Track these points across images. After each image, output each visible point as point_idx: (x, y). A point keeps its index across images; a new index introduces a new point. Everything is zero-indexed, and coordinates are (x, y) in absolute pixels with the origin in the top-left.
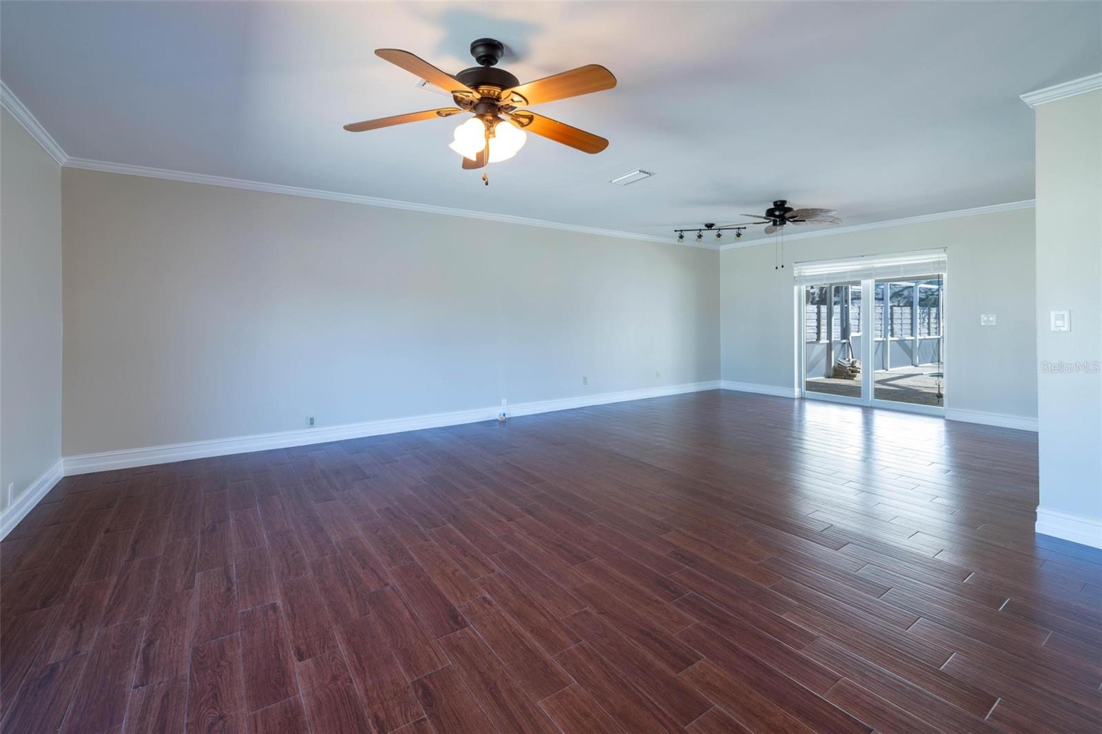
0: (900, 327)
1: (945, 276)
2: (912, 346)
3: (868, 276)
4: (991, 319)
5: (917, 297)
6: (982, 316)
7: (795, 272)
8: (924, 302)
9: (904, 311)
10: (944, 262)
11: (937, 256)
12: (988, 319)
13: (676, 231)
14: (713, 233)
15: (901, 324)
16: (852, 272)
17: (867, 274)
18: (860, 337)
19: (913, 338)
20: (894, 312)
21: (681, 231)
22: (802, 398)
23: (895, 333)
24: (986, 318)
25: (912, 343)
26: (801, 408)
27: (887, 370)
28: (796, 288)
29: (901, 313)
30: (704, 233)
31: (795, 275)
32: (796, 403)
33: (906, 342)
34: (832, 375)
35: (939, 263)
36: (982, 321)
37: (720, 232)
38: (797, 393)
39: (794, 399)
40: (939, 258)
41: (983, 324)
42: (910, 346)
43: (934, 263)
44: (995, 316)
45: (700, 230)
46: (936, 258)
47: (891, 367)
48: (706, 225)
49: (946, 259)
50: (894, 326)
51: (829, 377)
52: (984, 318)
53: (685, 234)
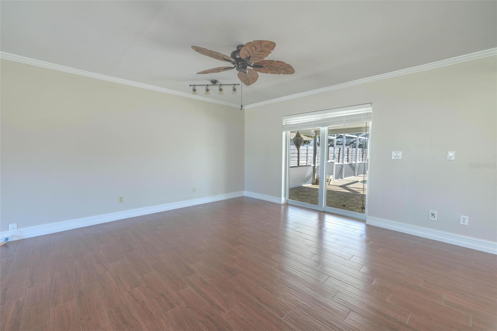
0: (351, 157)
1: (370, 124)
2: (355, 166)
3: (324, 125)
4: (398, 155)
5: (358, 143)
6: (393, 152)
7: (283, 122)
8: (360, 146)
9: (353, 150)
10: (370, 113)
11: (366, 109)
12: (397, 155)
13: (190, 85)
14: (216, 88)
15: (352, 156)
16: (315, 121)
17: (324, 123)
18: (319, 166)
19: (355, 163)
20: (349, 150)
21: (194, 85)
22: (286, 204)
23: (349, 160)
24: (395, 154)
25: (355, 165)
26: (286, 210)
27: (343, 179)
28: (284, 133)
29: (352, 151)
30: (210, 88)
31: (283, 124)
32: (283, 207)
33: (353, 165)
34: (315, 184)
35: (367, 114)
36: (393, 156)
37: (221, 87)
38: (283, 200)
39: (280, 205)
40: (367, 110)
41: (393, 158)
42: (354, 166)
43: (364, 114)
44: (401, 152)
45: (208, 85)
46: (365, 111)
47: (344, 177)
48: (212, 81)
49: (371, 111)
50: (349, 156)
51: (313, 184)
52: (394, 154)
53: (197, 88)
